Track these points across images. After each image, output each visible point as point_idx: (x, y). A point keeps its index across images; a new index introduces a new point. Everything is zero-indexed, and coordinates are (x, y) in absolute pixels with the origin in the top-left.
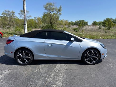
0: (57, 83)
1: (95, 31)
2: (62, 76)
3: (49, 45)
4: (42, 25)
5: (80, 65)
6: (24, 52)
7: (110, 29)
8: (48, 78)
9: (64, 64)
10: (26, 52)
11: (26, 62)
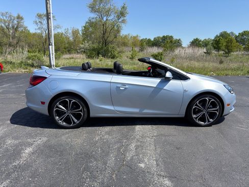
0: (146, 160)
1: (198, 59)
2: (153, 147)
3: (120, 87)
4: (83, 45)
5: (181, 127)
6: (70, 101)
7: (230, 55)
8: (126, 150)
9: (149, 125)
10: (74, 101)
11: (74, 123)
